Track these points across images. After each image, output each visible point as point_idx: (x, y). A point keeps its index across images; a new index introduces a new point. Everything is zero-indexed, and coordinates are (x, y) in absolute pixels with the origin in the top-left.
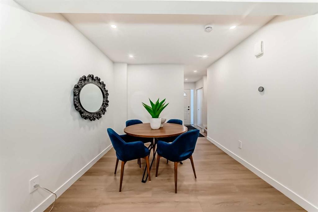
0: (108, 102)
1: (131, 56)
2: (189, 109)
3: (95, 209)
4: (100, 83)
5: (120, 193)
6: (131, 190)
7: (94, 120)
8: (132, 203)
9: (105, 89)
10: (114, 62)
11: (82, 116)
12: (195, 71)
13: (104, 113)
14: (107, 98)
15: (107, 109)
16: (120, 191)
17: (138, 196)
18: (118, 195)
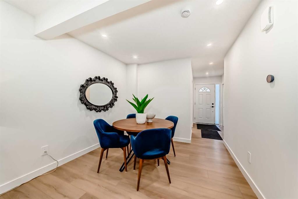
0: (117, 97)
1: (135, 57)
2: (213, 107)
3: (74, 179)
4: (108, 83)
5: (98, 174)
6: (106, 174)
7: (100, 112)
8: (99, 185)
9: (114, 87)
10: (127, 65)
11: (87, 108)
12: (211, 63)
13: (112, 106)
14: (116, 94)
15: (115, 103)
16: (98, 172)
17: (107, 181)
18: (95, 175)
